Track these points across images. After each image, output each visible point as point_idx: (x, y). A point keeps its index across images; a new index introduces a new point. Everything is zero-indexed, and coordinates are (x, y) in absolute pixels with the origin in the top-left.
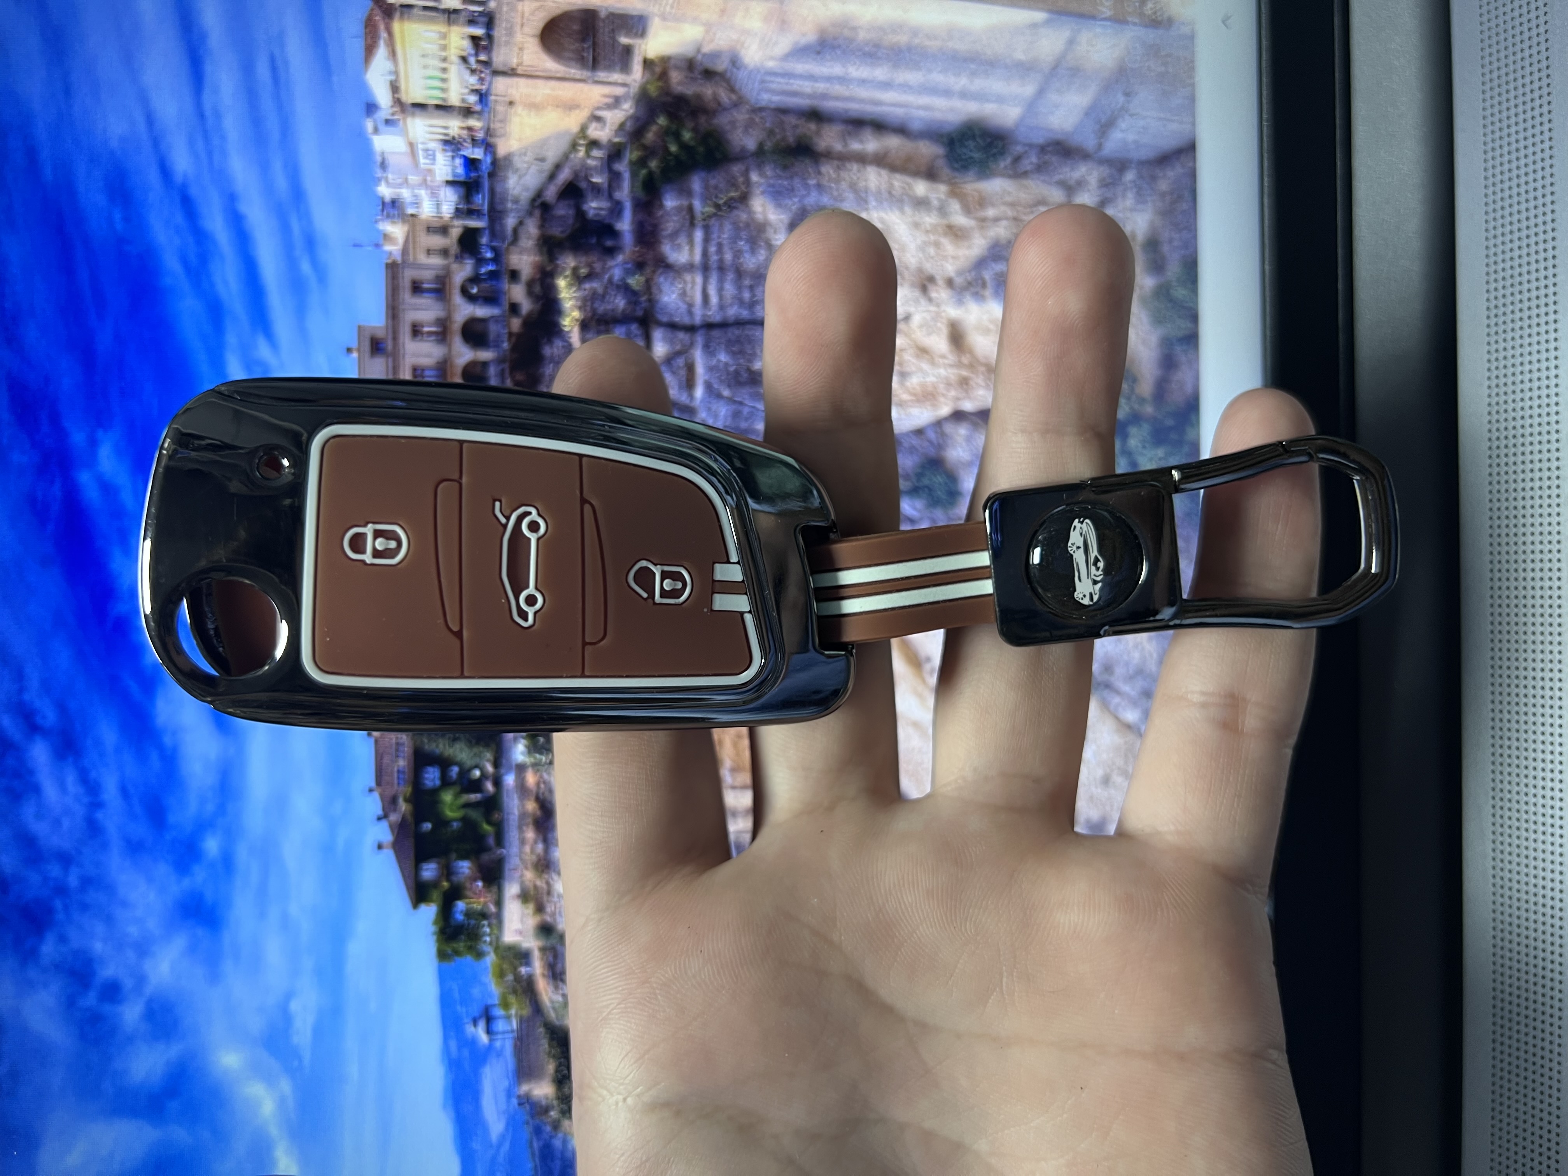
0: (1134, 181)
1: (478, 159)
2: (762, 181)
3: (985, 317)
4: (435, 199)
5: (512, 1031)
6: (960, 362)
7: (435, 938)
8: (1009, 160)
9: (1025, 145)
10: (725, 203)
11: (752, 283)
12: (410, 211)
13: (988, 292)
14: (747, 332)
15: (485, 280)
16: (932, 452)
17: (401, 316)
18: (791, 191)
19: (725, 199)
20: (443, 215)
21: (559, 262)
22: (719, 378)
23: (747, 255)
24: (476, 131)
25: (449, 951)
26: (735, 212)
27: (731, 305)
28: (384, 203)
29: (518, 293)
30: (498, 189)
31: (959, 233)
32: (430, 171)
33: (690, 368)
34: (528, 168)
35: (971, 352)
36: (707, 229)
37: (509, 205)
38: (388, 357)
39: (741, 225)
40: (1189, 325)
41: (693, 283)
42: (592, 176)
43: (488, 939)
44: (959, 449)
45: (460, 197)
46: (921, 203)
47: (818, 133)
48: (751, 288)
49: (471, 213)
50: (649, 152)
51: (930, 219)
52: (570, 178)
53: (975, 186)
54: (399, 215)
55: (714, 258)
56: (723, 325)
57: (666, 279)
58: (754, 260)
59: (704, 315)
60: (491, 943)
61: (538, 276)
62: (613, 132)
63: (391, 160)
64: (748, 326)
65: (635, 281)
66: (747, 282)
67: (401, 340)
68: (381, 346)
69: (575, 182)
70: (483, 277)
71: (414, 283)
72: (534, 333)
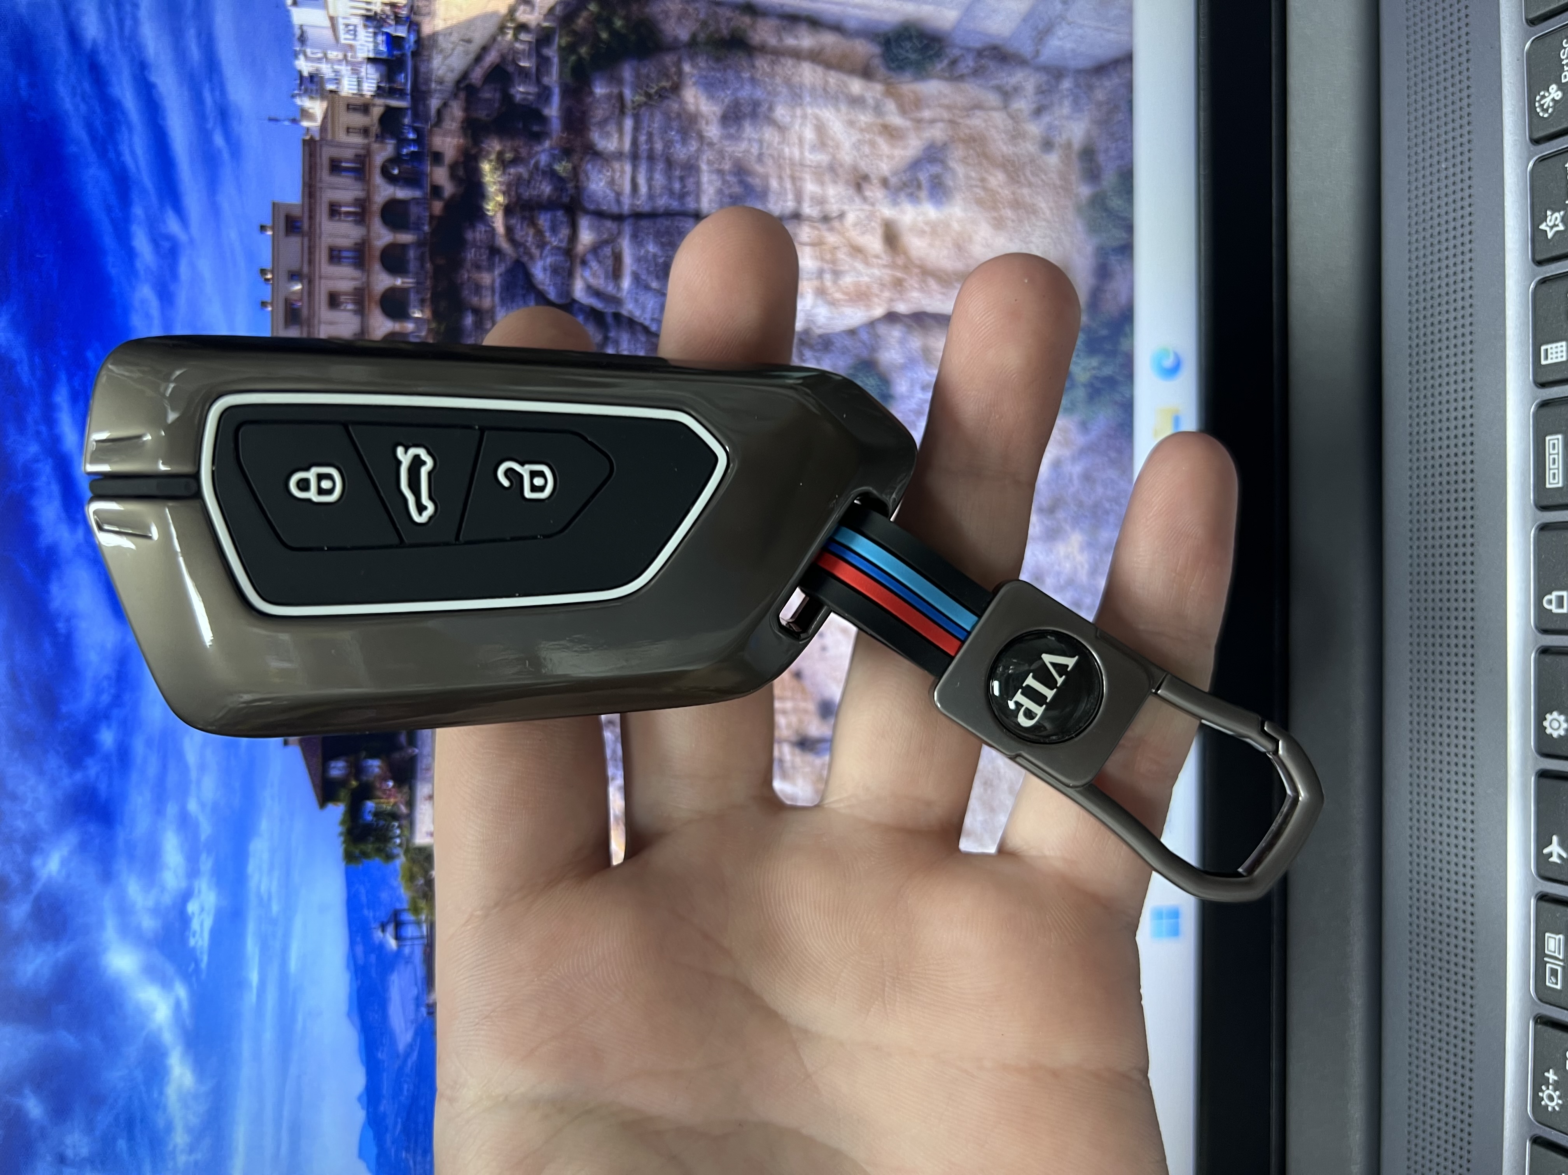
0: (1071, 90)
1: (402, 38)
2: (695, 72)
3: (920, 218)
4: (356, 77)
5: (422, 937)
6: (894, 262)
7: (342, 839)
8: (946, 62)
9: (962, 48)
10: (656, 93)
11: (683, 174)
12: (331, 87)
13: (924, 194)
14: (676, 223)
15: (406, 161)
16: (865, 354)
17: (318, 194)
18: (724, 83)
19: (656, 88)
20: (364, 93)
21: (483, 145)
22: (647, 269)
23: (678, 146)
24: (399, 7)
25: (357, 852)
26: (666, 102)
27: (661, 195)
28: (301, 77)
29: (440, 175)
30: (423, 69)
31: (894, 133)
32: (351, 47)
33: (618, 258)
34: (453, 49)
35: (905, 253)
37: (433, 85)
38: (303, 236)
39: (673, 115)
40: (1124, 235)
41: (623, 172)
42: (519, 59)
43: (398, 841)
44: (893, 351)
45: (381, 76)
46: (856, 102)
47: (753, 26)
48: (682, 179)
49: (393, 92)
50: (578, 38)
51: (864, 118)
52: (498, 60)
53: (910, 87)
54: (317, 90)
55: (644, 147)
56: (652, 215)
57: (593, 167)
58: (684, 150)
59: (632, 205)
60: (400, 845)
61: (462, 159)
62: (542, 17)
63: (310, 33)
64: (678, 218)
66: (677, 173)
67: (318, 220)
68: (299, 224)
69: (503, 65)
70: (405, 158)
71: (333, 161)
72: (456, 217)
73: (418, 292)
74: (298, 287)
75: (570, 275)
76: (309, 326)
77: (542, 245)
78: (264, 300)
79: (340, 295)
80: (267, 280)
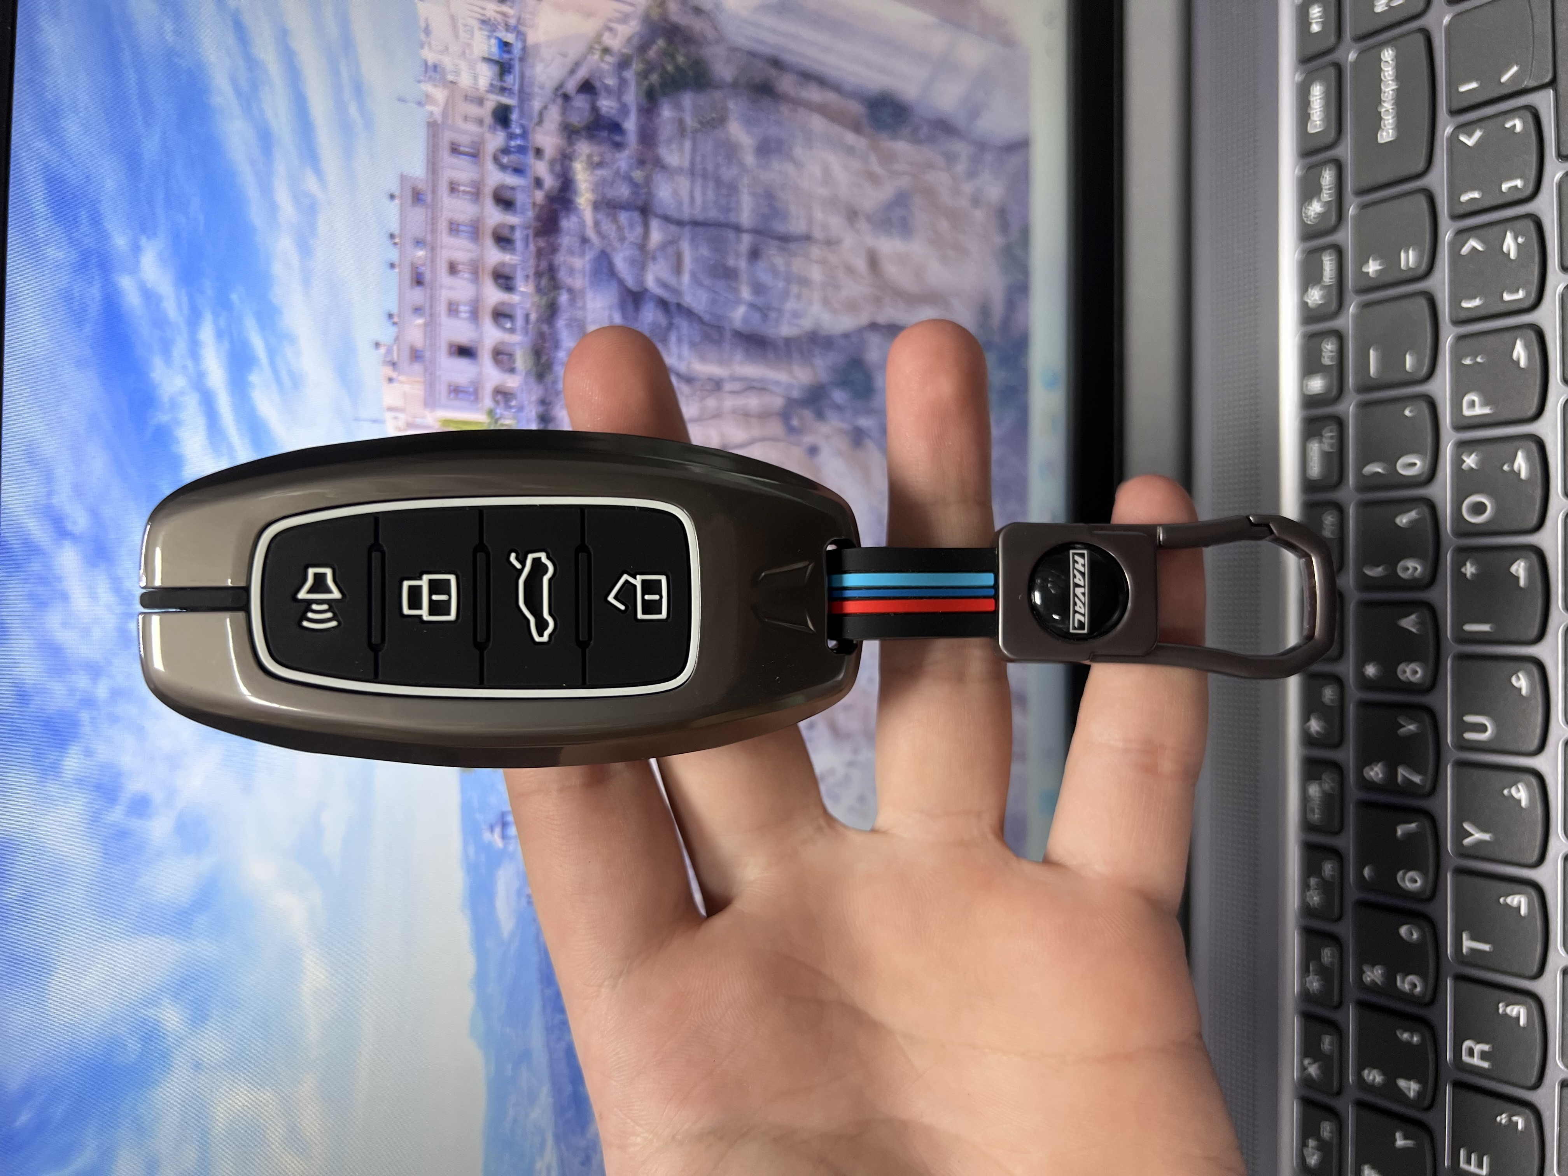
0: (991, 161)
1: (510, 43)
2: (736, 109)
3: (893, 249)
4: (473, 72)
6: (875, 283)
8: (910, 128)
9: (921, 118)
10: (708, 122)
11: (728, 192)
12: (450, 77)
13: (895, 230)
14: (724, 233)
15: (514, 152)
16: (855, 353)
17: (440, 172)
18: (758, 122)
19: (709, 118)
20: (479, 87)
21: (576, 148)
22: (702, 269)
23: (724, 169)
24: (508, 17)
26: (716, 131)
27: (712, 208)
28: (426, 65)
29: (541, 168)
30: (528, 72)
31: (876, 179)
32: (469, 45)
33: (679, 256)
34: (552, 60)
35: (883, 276)
36: (694, 141)
37: (536, 90)
38: (427, 208)
39: (720, 142)
40: (1024, 278)
41: (683, 185)
42: (605, 77)
44: (873, 353)
45: (494, 74)
46: (850, 151)
47: (778, 78)
48: (727, 197)
49: (503, 90)
50: (651, 67)
51: (856, 164)
52: (587, 76)
53: (887, 144)
54: (440, 79)
55: (699, 166)
56: (705, 224)
57: (661, 177)
58: (729, 174)
59: (691, 213)
61: (559, 157)
62: (623, 44)
63: (434, 28)
64: (725, 229)
65: (638, 175)
66: (724, 191)
67: (439, 196)
68: (421, 197)
69: (591, 81)
70: (512, 149)
71: (452, 144)
72: (555, 206)
73: (523, 269)
74: (421, 253)
75: (643, 266)
76: (431, 289)
77: (622, 239)
78: (393, 262)
79: (458, 264)
80: (395, 244)
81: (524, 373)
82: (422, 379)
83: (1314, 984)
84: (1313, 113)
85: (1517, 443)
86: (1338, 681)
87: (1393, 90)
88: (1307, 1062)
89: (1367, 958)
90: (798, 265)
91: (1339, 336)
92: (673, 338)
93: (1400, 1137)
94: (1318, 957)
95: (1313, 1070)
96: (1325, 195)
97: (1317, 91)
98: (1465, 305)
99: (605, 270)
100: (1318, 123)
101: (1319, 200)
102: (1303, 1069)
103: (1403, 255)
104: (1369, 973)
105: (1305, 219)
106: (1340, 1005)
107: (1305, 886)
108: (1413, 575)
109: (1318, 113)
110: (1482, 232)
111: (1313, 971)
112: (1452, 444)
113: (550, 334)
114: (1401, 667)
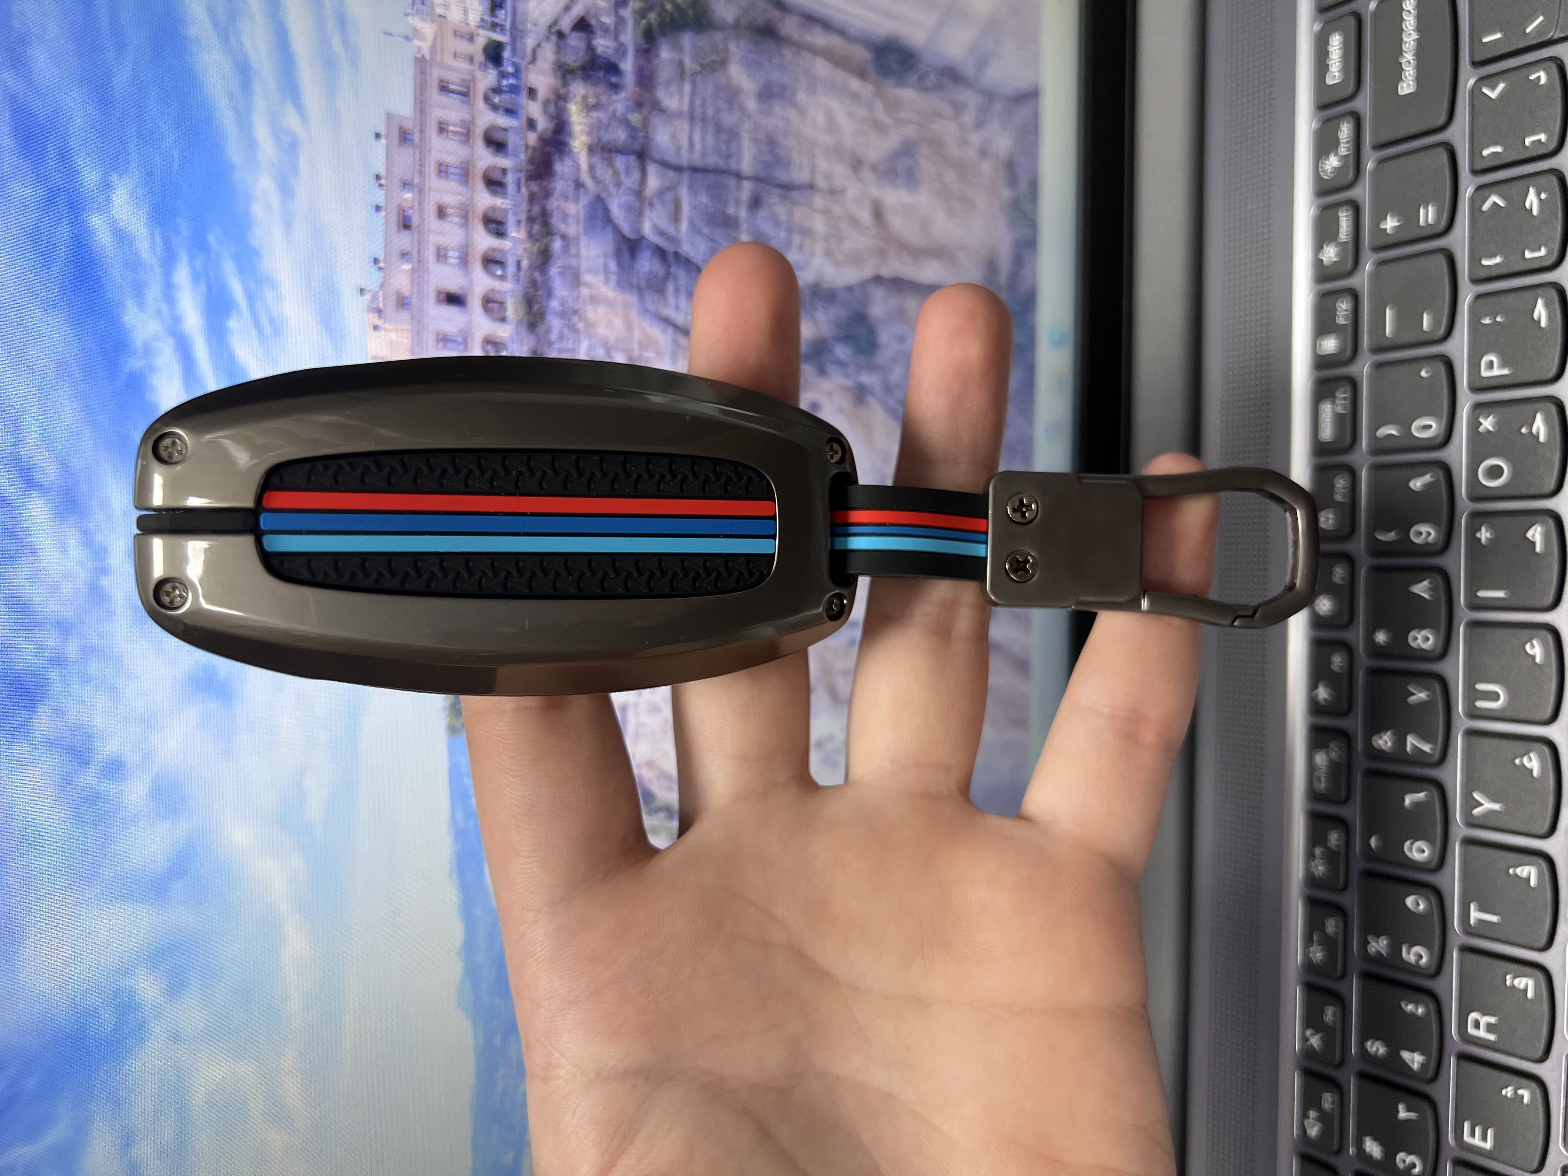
0: (999, 112)
2: (738, 51)
3: (898, 201)
4: (463, 5)
6: (879, 234)
8: (917, 76)
9: (928, 65)
10: (708, 65)
11: (728, 138)
12: (439, 11)
13: (900, 181)
14: (722, 180)
15: (505, 90)
16: (859, 307)
17: (428, 111)
18: (760, 65)
19: (709, 60)
20: (469, 23)
21: (571, 88)
22: (701, 217)
23: (725, 113)
26: (716, 74)
27: (711, 154)
29: (534, 109)
30: (521, 8)
31: (881, 128)
33: (677, 204)
35: (888, 229)
36: (694, 83)
37: (529, 26)
38: (414, 148)
39: (721, 86)
40: (1032, 233)
41: (682, 129)
42: (601, 15)
44: (878, 308)
45: (486, 9)
46: (855, 97)
47: (781, 20)
49: (494, 26)
50: (648, 5)
51: (861, 112)
52: (582, 14)
53: (892, 91)
54: (427, 13)
55: (699, 110)
56: (704, 170)
57: (660, 121)
58: (730, 119)
59: (689, 159)
61: (552, 97)
64: (725, 176)
65: (635, 118)
66: (724, 137)
67: (428, 136)
68: (409, 137)
69: (587, 18)
70: (504, 89)
71: (441, 81)
72: (548, 149)
73: (515, 214)
74: (408, 196)
75: (640, 214)
76: (419, 233)
77: (618, 185)
78: (379, 205)
79: (447, 207)
80: (381, 185)
81: (515, 322)
82: (408, 327)
83: (1318, 955)
84: (1332, 64)
85: (1537, 406)
86: (1348, 648)
87: (1414, 40)
88: (1308, 1033)
89: (1372, 928)
90: (800, 214)
91: (1355, 296)
92: (670, 288)
93: (1403, 1108)
94: (1322, 928)
95: (1315, 1041)
96: (1342, 149)
97: (1336, 41)
98: (1485, 262)
99: (600, 216)
100: (1337, 74)
101: (1336, 154)
102: (1305, 1039)
103: (1422, 211)
104: (1374, 944)
105: (1322, 174)
106: (1343, 976)
107: (1310, 856)
108: (1426, 541)
109: (1337, 64)
110: (1504, 187)
111: (1316, 942)
112: (1469, 406)
113: (543, 282)
114: (1413, 634)
